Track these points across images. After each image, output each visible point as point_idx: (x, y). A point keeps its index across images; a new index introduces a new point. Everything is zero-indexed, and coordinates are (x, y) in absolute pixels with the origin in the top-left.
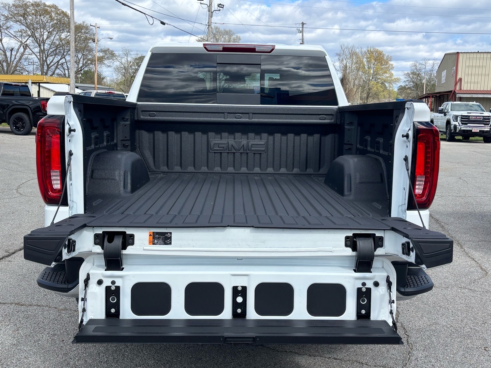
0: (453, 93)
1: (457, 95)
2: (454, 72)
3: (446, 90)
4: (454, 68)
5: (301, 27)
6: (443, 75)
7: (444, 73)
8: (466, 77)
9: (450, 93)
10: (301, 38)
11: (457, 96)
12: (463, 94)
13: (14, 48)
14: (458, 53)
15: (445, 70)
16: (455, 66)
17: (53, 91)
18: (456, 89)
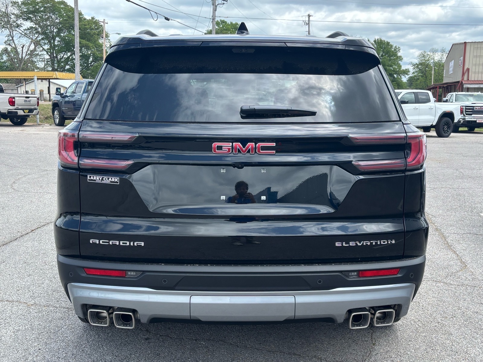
0: (461, 84)
1: (464, 85)
2: (462, 62)
3: (454, 81)
4: (462, 58)
5: (308, 20)
6: (450, 66)
7: (452, 63)
8: (474, 67)
9: (458, 83)
10: (308, 30)
11: (464, 87)
12: (471, 84)
13: (25, 45)
14: (465, 43)
15: (453, 61)
16: (462, 56)
17: (64, 87)
18: (463, 79)
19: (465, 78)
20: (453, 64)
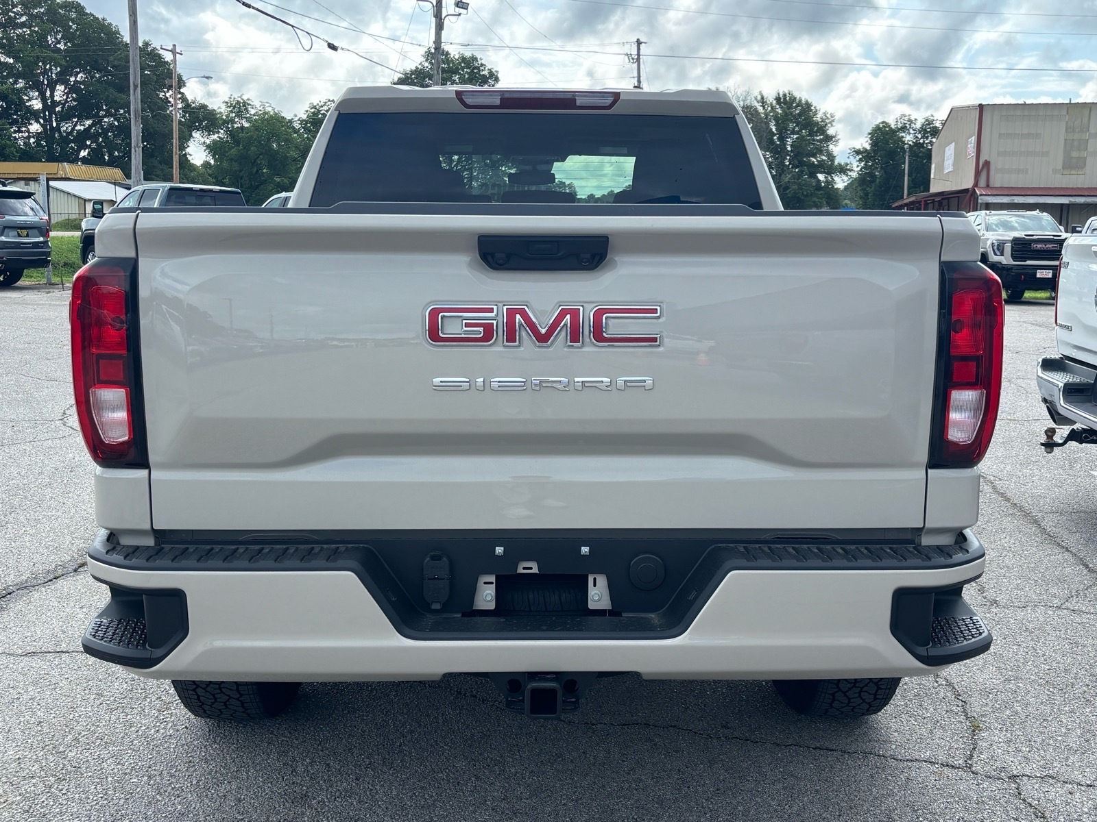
0: (972, 195)
1: (980, 198)
2: (973, 148)
3: (954, 188)
4: (973, 137)
5: (636, 53)
6: (947, 154)
7: (949, 150)
8: (1000, 159)
9: (965, 194)
10: (636, 75)
11: (980, 201)
12: (994, 195)
14: (981, 106)
15: (954, 144)
16: (974, 135)
17: (79, 198)
18: (976, 185)
19: (982, 183)
20: (953, 151)
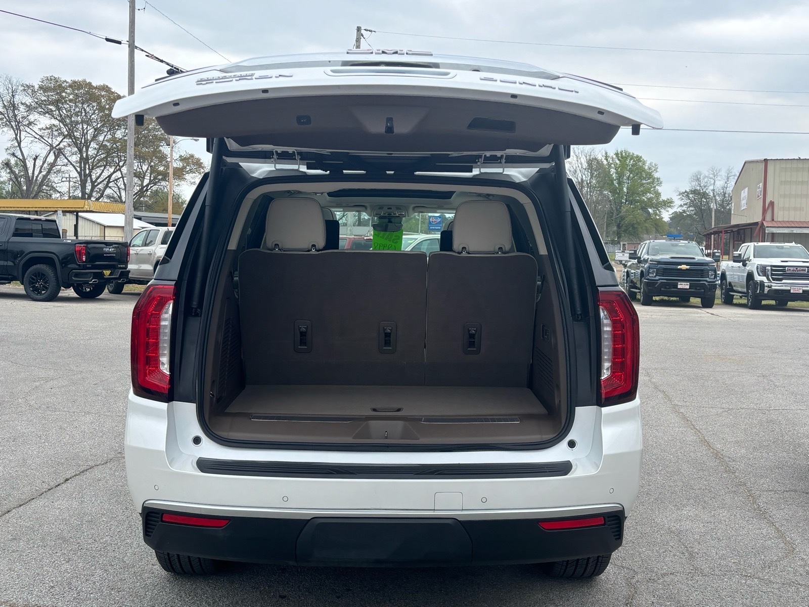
0: (761, 227)
1: (766, 229)
2: (761, 191)
3: (749, 222)
6: (742, 196)
7: (744, 193)
8: (781, 200)
9: (756, 226)
11: (767, 232)
12: (777, 227)
13: (38, 156)
14: (766, 160)
15: (747, 188)
16: (762, 182)
17: (101, 225)
18: (764, 219)
20: (746, 194)
